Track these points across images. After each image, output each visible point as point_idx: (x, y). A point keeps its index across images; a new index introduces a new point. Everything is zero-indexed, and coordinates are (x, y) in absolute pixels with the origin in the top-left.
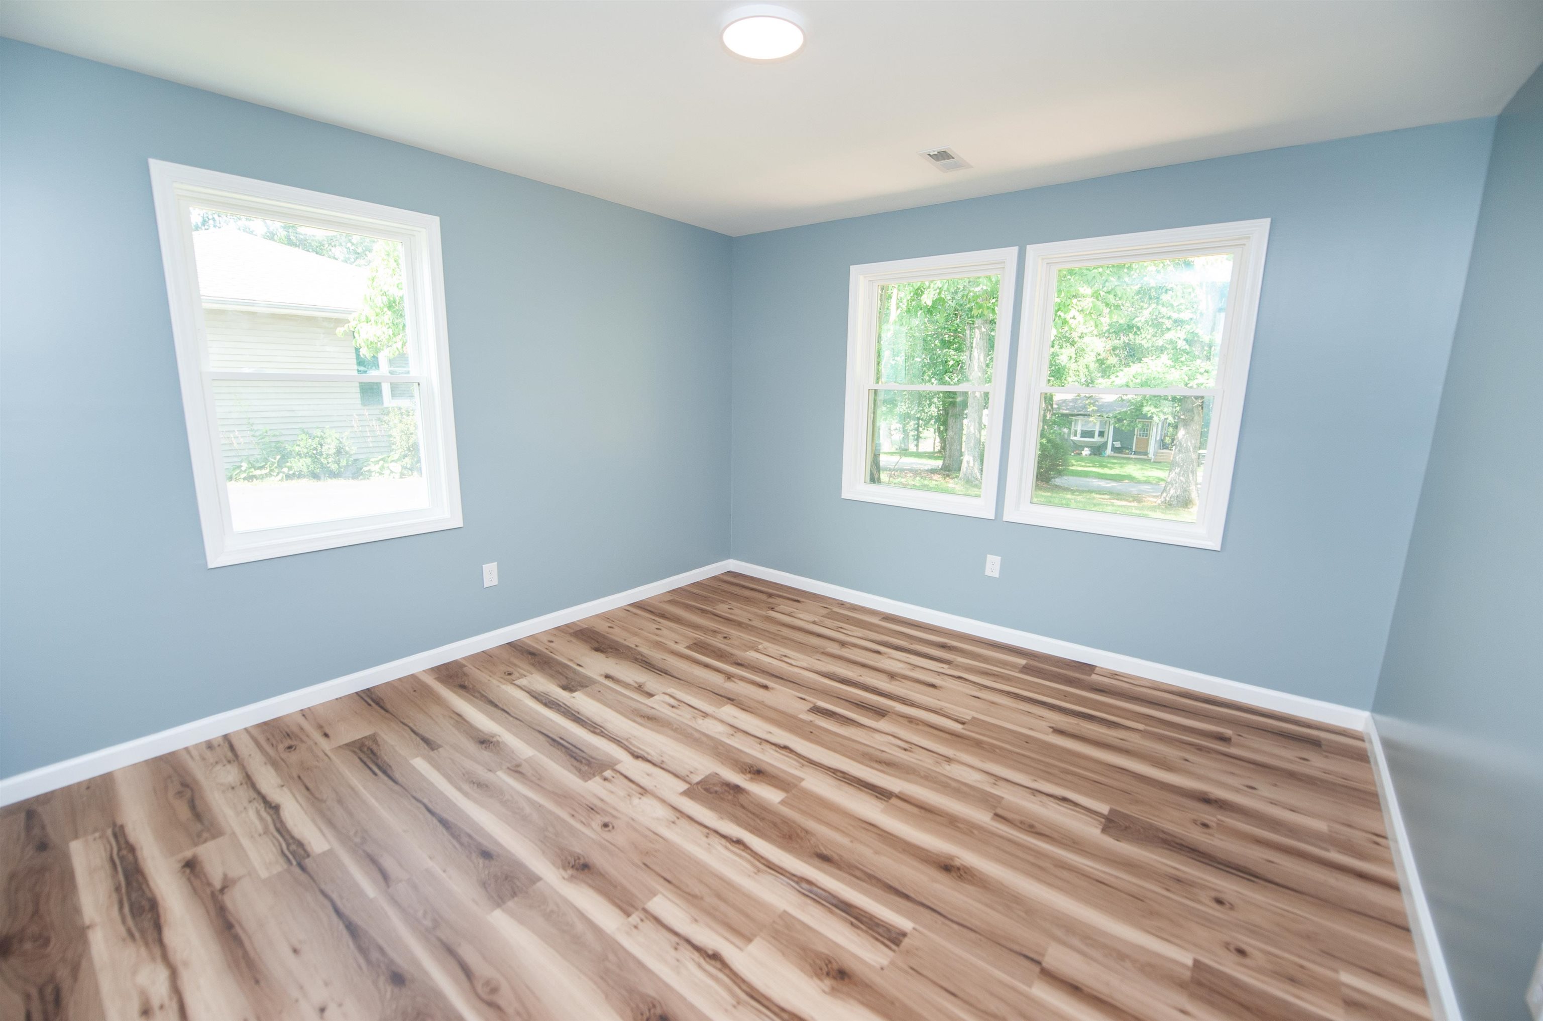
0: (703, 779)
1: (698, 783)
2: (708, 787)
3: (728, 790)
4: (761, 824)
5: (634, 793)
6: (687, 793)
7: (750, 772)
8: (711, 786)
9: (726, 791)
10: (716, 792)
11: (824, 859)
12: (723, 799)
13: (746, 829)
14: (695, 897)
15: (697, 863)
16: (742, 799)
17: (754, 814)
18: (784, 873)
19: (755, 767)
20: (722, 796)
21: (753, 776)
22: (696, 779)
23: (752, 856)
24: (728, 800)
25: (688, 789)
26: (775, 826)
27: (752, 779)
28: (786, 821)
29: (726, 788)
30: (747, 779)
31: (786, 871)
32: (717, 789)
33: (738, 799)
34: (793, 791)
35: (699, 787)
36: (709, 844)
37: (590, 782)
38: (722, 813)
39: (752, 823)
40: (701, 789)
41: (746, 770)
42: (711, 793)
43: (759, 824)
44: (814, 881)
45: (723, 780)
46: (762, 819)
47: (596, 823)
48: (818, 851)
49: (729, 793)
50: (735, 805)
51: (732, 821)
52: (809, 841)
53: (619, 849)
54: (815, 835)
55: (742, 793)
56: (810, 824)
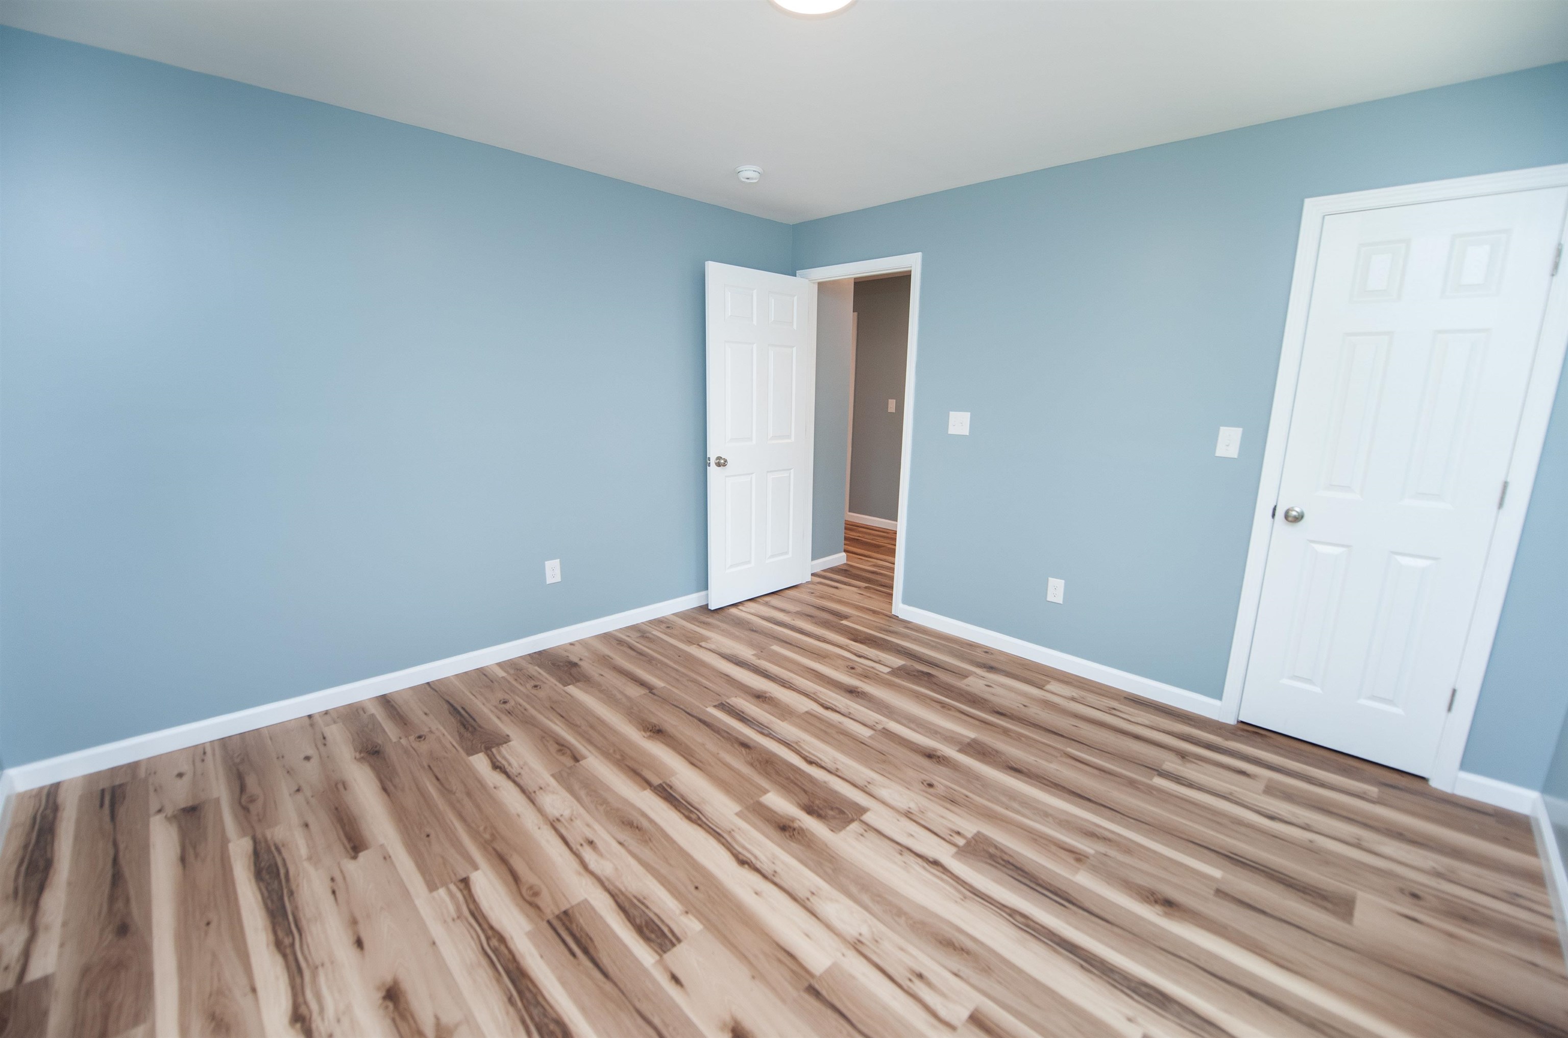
0: (848, 825)
1: (852, 820)
2: (841, 816)
3: (819, 810)
4: (790, 775)
5: (917, 814)
6: (863, 810)
7: (794, 829)
8: (838, 816)
9: (821, 809)
10: (832, 809)
11: (745, 745)
12: (825, 801)
13: (803, 772)
14: (842, 734)
15: (843, 752)
16: (805, 799)
17: (795, 784)
18: (778, 740)
19: (787, 835)
20: (825, 804)
21: (791, 824)
22: (855, 826)
23: (801, 752)
24: (819, 799)
25: (862, 815)
26: (777, 772)
27: (793, 820)
28: (767, 775)
29: (821, 812)
30: (798, 821)
31: (776, 741)
32: (831, 813)
33: (809, 799)
34: (752, 802)
35: (850, 815)
36: (835, 763)
37: (975, 831)
38: (824, 787)
39: (798, 776)
40: (848, 813)
41: (799, 833)
42: (837, 808)
43: (791, 774)
44: (758, 734)
45: (824, 822)
46: (788, 778)
47: (940, 789)
48: (747, 750)
49: (818, 807)
50: (812, 794)
51: (816, 780)
52: (752, 758)
53: (910, 767)
54: (746, 761)
55: (805, 804)
56: (746, 770)
